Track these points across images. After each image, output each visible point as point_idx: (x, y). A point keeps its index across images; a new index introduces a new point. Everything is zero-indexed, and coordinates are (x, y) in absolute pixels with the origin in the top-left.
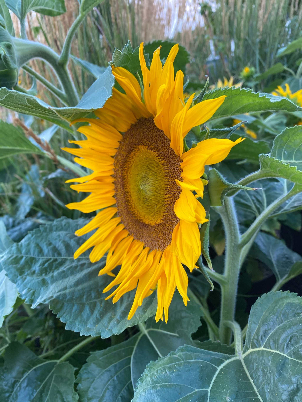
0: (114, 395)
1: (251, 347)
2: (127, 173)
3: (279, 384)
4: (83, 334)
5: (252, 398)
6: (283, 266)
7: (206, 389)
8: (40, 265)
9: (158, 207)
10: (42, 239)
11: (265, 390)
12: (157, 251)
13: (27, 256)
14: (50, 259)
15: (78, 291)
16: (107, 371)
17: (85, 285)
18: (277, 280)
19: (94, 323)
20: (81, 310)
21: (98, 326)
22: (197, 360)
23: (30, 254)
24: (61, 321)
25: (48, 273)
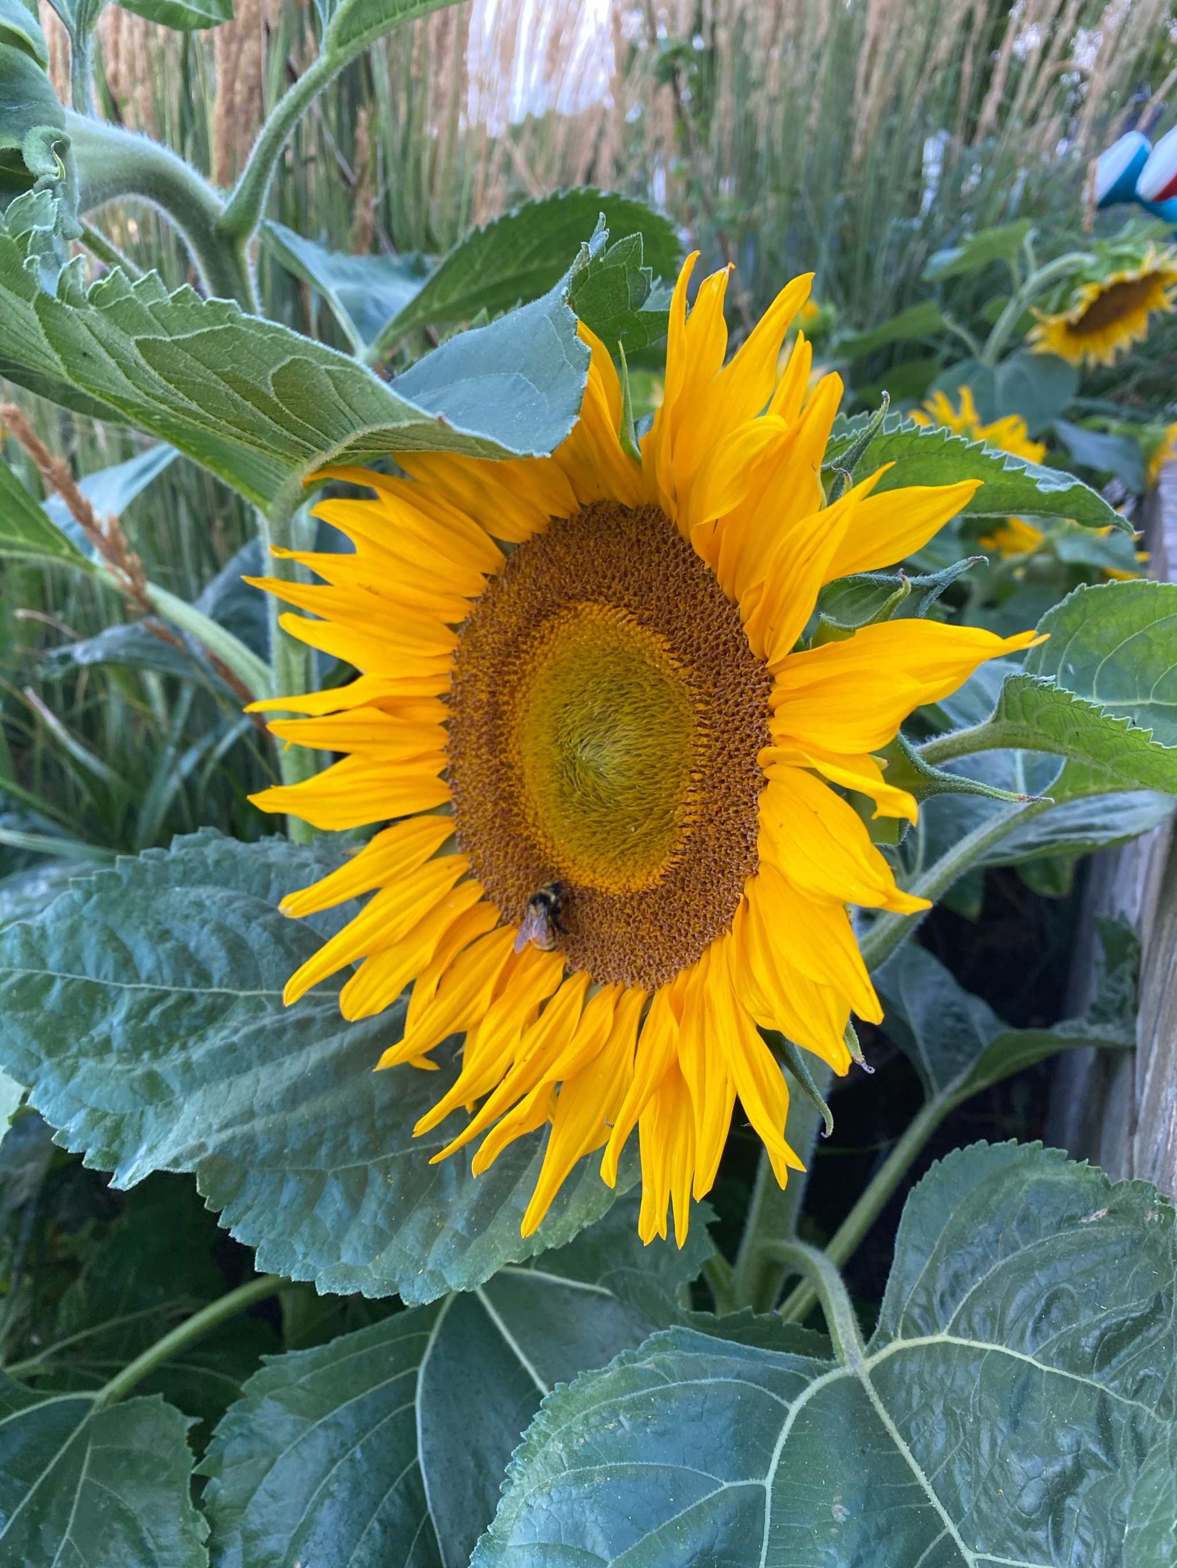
0: (355, 1514)
1: (900, 1331)
2: (512, 694)
3: (1012, 1458)
4: (329, 1288)
5: (913, 1506)
6: (945, 1047)
7: (757, 1482)
8: (128, 1018)
9: (642, 830)
10: (128, 914)
11: (958, 1479)
12: (625, 989)
13: (70, 976)
14: (167, 994)
15: (300, 1125)
16: (325, 1426)
17: (328, 1103)
18: (927, 1094)
19: (365, 1246)
20: (313, 1197)
21: (382, 1258)
22: (722, 1379)
23: (84, 972)
24: (234, 1239)
25: (161, 1049)
